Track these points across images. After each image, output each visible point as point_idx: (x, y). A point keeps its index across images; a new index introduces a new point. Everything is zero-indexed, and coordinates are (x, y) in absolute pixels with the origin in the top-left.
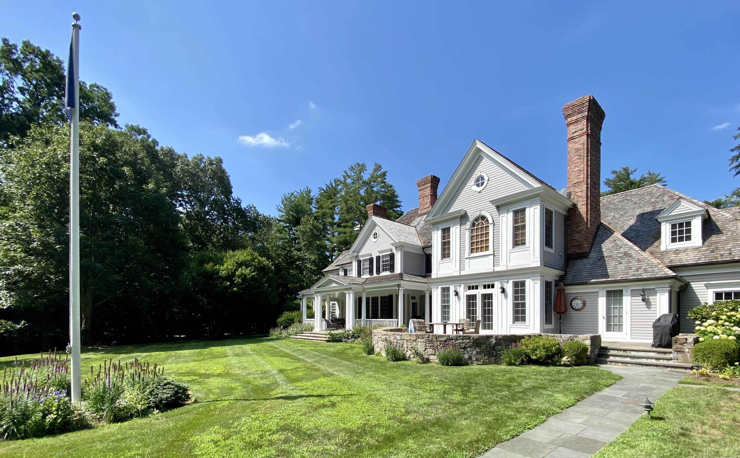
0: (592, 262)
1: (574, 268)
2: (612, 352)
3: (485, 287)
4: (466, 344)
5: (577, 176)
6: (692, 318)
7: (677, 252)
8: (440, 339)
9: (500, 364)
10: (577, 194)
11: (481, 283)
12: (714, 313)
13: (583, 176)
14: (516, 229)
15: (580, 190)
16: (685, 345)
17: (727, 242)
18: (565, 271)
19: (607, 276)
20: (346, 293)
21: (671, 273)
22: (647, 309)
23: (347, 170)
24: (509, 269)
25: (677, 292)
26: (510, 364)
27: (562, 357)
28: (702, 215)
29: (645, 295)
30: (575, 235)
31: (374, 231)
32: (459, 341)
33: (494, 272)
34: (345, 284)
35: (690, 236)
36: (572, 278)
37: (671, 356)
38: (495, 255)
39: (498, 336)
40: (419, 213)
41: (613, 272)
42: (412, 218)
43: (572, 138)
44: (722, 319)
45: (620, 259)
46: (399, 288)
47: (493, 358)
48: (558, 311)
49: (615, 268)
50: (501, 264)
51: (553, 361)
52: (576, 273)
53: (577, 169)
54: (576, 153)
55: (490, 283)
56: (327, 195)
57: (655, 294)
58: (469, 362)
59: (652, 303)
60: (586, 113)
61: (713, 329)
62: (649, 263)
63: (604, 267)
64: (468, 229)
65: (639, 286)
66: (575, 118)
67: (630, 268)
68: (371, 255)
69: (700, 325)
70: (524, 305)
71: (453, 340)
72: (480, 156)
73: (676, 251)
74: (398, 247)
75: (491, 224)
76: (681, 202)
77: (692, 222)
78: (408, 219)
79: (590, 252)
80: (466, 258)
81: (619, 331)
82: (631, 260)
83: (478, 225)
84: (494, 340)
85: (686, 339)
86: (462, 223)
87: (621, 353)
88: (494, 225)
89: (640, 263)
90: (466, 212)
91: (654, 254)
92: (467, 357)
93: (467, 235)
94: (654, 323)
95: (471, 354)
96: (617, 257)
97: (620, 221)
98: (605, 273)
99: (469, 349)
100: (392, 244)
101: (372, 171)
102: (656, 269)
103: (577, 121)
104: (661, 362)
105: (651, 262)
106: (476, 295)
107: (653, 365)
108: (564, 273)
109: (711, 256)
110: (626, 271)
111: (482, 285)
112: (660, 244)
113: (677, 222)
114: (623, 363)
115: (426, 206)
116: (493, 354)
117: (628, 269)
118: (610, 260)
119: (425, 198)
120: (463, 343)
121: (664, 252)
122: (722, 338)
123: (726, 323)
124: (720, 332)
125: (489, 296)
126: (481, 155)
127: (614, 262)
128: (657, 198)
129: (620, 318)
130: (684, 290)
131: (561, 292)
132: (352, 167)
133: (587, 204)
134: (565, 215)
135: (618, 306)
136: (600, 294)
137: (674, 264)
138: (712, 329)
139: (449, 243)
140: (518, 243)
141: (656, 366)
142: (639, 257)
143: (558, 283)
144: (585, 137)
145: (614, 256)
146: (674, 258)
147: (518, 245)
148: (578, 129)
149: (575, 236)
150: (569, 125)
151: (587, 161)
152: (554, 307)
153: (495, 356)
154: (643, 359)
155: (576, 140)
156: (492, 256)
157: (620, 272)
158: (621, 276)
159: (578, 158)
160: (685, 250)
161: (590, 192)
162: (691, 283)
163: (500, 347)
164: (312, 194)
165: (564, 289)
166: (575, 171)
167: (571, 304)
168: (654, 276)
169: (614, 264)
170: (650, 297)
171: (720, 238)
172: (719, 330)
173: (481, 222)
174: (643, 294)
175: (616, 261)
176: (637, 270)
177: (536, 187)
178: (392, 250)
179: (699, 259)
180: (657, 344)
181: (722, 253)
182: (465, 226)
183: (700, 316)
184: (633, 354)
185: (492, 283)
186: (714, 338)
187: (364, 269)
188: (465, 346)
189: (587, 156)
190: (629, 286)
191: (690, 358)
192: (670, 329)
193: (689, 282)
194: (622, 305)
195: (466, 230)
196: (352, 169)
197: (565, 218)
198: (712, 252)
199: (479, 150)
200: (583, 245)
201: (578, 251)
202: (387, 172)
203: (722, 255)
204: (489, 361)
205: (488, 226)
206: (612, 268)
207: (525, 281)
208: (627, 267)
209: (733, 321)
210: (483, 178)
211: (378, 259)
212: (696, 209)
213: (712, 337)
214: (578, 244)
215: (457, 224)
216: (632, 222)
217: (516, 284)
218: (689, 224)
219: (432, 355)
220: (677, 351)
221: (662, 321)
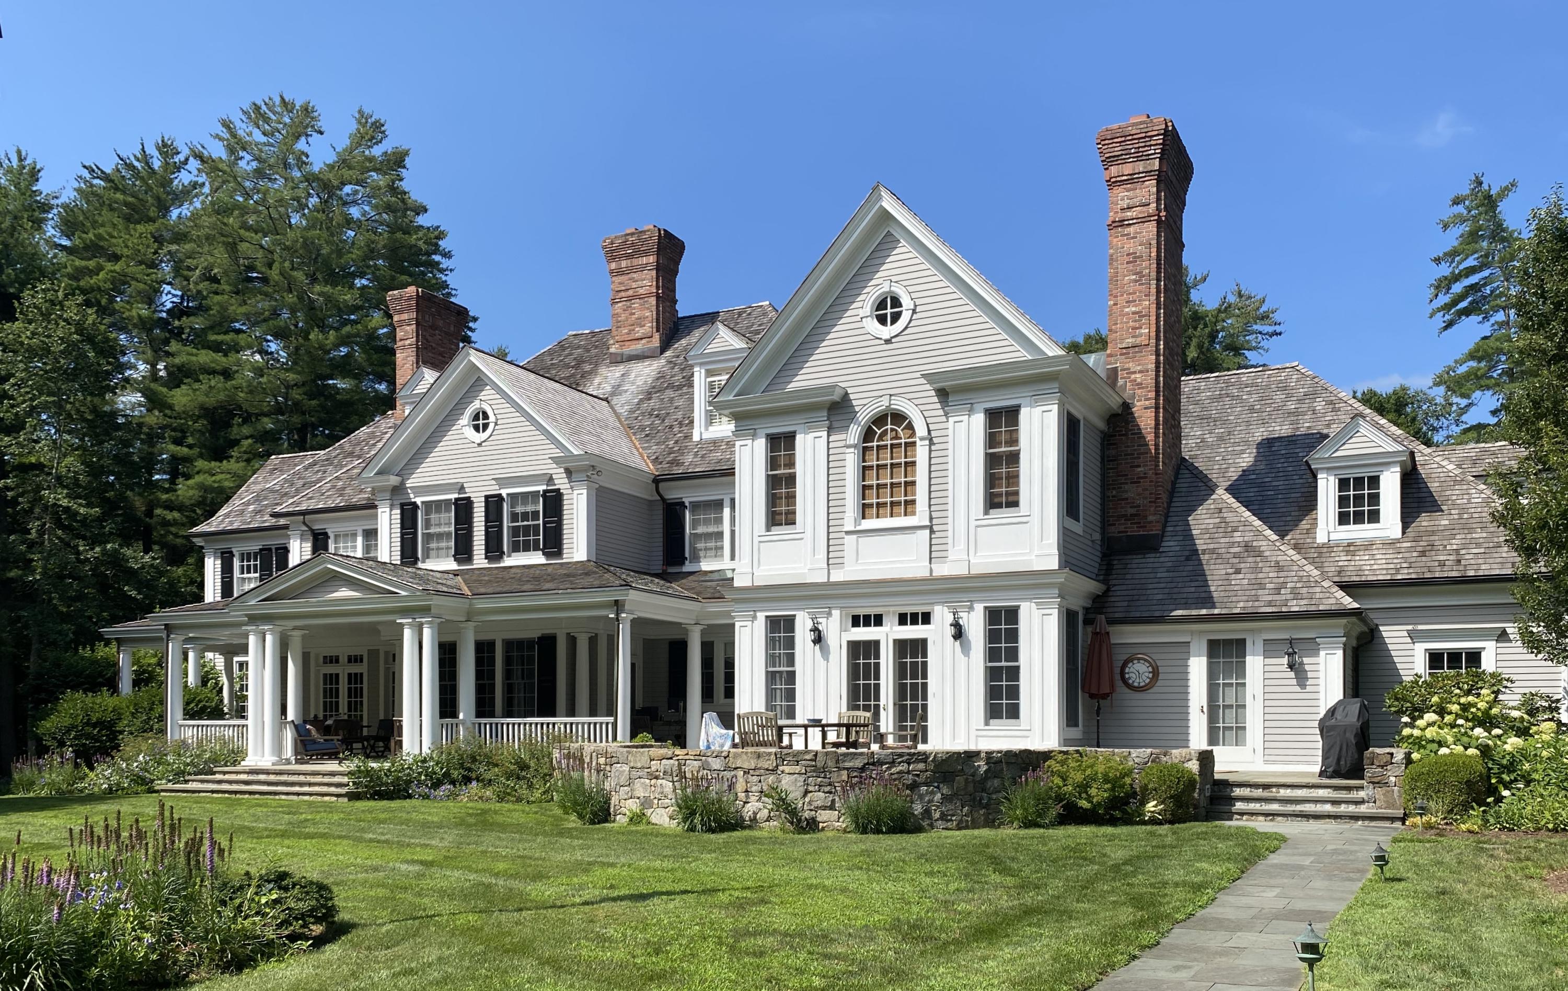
0: (1170, 564)
1: (1128, 576)
2: (1238, 792)
3: (903, 620)
4: (918, 775)
5: (1134, 328)
6: (1393, 709)
7: (1350, 548)
8: (847, 765)
9: (999, 827)
10: (1133, 376)
11: (892, 609)
12: (1435, 699)
13: (1146, 331)
14: (992, 461)
15: (1139, 368)
16: (1389, 767)
17: (1451, 532)
18: (1105, 581)
19: (1208, 601)
20: (402, 625)
21: (1349, 602)
22: (1298, 689)
23: (237, 118)
24: (974, 571)
25: (1353, 648)
26: (1029, 824)
27: (1143, 803)
28: (1402, 464)
29: (1295, 653)
30: (1126, 486)
31: (476, 405)
32: (900, 768)
33: (931, 580)
34: (403, 593)
35: (1378, 512)
36: (1125, 604)
37: (1362, 794)
38: (935, 528)
39: (992, 753)
40: (613, 350)
41: (1222, 594)
42: (587, 367)
43: (1121, 223)
44: (1450, 713)
45: (1237, 560)
46: (617, 614)
47: (982, 812)
48: (1094, 691)
49: (1225, 583)
50: (952, 555)
51: (1125, 812)
52: (1135, 592)
53: (1134, 309)
54: (1131, 266)
55: (920, 609)
56: (126, 204)
57: (1315, 652)
58: (925, 823)
59: (1310, 675)
60: (1157, 162)
61: (1438, 733)
62: (1301, 573)
63: (1200, 578)
64: (855, 446)
65: (1281, 630)
66: (1128, 169)
67: (1262, 586)
68: (462, 489)
69: (1412, 725)
70: (1014, 673)
71: (882, 764)
72: (889, 234)
73: (1349, 545)
74: (580, 470)
75: (922, 439)
76: (1358, 425)
77: (1381, 477)
78: (567, 366)
79: (1163, 536)
80: (847, 533)
81: (1237, 745)
82: (1260, 565)
83: (881, 438)
84: (982, 763)
85: (1392, 754)
86: (835, 424)
87: (1259, 793)
88: (931, 443)
89: (1281, 574)
90: (847, 394)
91: (1303, 551)
92: (920, 810)
93: (851, 461)
94: (1321, 721)
95: (930, 801)
96: (1228, 556)
97: (1219, 454)
98: (1203, 595)
99: (924, 789)
100: (556, 460)
101: (348, 142)
102: (1318, 590)
103: (1132, 180)
104: (1343, 808)
105: (1305, 574)
106: (877, 643)
107: (1329, 816)
108: (1103, 587)
109: (1422, 564)
110: (1253, 592)
111: (894, 613)
112: (1315, 524)
113: (1352, 474)
114: (1266, 815)
115: (640, 332)
116: (980, 800)
117: (1255, 587)
118: (1212, 561)
119: (636, 304)
120: (908, 772)
121: (1323, 545)
122: (1455, 752)
123: (1460, 721)
124: (1450, 739)
125: (918, 647)
126: (892, 231)
127: (1222, 567)
128: (1300, 401)
129: (1239, 710)
130: (1366, 644)
131: (1100, 639)
132: (257, 108)
133: (1157, 408)
134: (1102, 432)
135: (1234, 681)
136: (1193, 648)
137: (1346, 579)
138: (1434, 734)
139: (791, 480)
140: (996, 500)
141: (1336, 817)
142: (1279, 558)
143: (1091, 616)
144: (1152, 227)
145: (1220, 551)
146: (1346, 563)
147: (999, 506)
148: (1136, 201)
149: (1127, 491)
150: (1112, 183)
151: (1158, 292)
152: (1083, 680)
153: (987, 806)
154: (1307, 805)
155: (1131, 229)
156: (928, 531)
157: (1240, 593)
158: (1241, 604)
159: (1136, 281)
160: (1369, 545)
161: (1164, 377)
162: (1381, 628)
163: (996, 782)
164: (44, 186)
165: (1108, 633)
166: (1128, 314)
167: (1122, 673)
168: (1313, 608)
169: (1223, 572)
170: (1306, 660)
171: (1437, 523)
172: (1448, 735)
173: (892, 430)
174: (1291, 650)
175: (1228, 566)
176: (1277, 591)
177: (1050, 354)
178: (550, 480)
179: (1398, 570)
180: (1331, 770)
181: (1442, 558)
182: (843, 436)
183: (1408, 705)
184: (1284, 793)
185: (925, 609)
186: (1439, 753)
187: (428, 537)
188: (915, 781)
189: (1158, 280)
190: (1260, 630)
191: (1400, 796)
192: (1356, 735)
193: (1377, 625)
194: (1244, 677)
195: (848, 447)
196: (257, 115)
197: (1103, 440)
198: (1423, 554)
199: (886, 216)
200: (1145, 517)
201: (1133, 530)
202: (406, 153)
203: (1442, 564)
204: (973, 820)
205: (914, 443)
206: (1220, 583)
207: (1019, 607)
208: (1253, 581)
209: (1470, 717)
210: (896, 302)
211: (492, 508)
212: (1391, 447)
213: (1436, 753)
214: (1133, 511)
215: (817, 428)
216: (1246, 460)
217: (993, 615)
218: (1374, 481)
219: (825, 808)
220: (1373, 783)
221: (1339, 715)
